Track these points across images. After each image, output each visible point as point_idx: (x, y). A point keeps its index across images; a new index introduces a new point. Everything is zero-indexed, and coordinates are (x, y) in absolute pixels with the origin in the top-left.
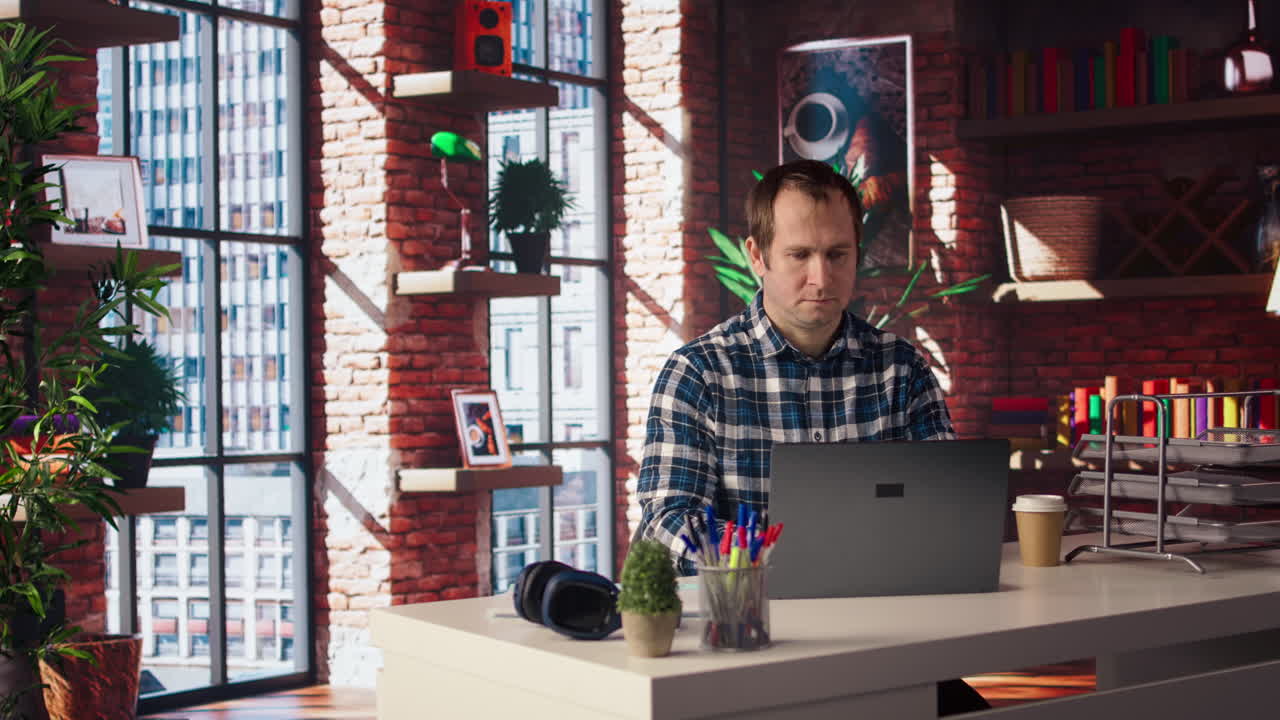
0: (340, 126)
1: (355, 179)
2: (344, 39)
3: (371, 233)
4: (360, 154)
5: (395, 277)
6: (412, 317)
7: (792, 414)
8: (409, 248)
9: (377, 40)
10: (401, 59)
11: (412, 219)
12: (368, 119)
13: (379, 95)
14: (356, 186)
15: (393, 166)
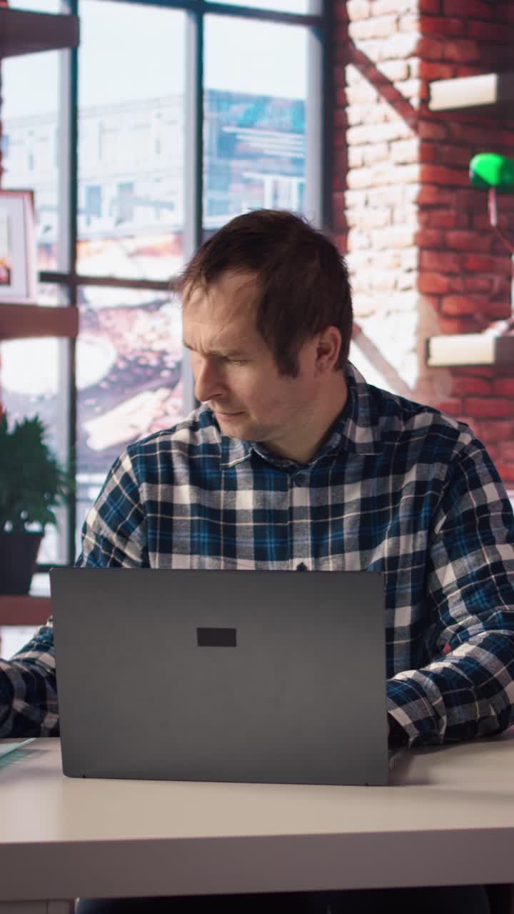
0: (368, 149)
1: (383, 215)
2: (374, 38)
3: (402, 285)
4: (389, 184)
5: (427, 343)
6: (454, 395)
7: (268, 540)
8: (450, 305)
9: (410, 36)
10: (444, 61)
11: (456, 268)
12: (399, 139)
13: (411, 107)
14: (386, 225)
15: (428, 199)
